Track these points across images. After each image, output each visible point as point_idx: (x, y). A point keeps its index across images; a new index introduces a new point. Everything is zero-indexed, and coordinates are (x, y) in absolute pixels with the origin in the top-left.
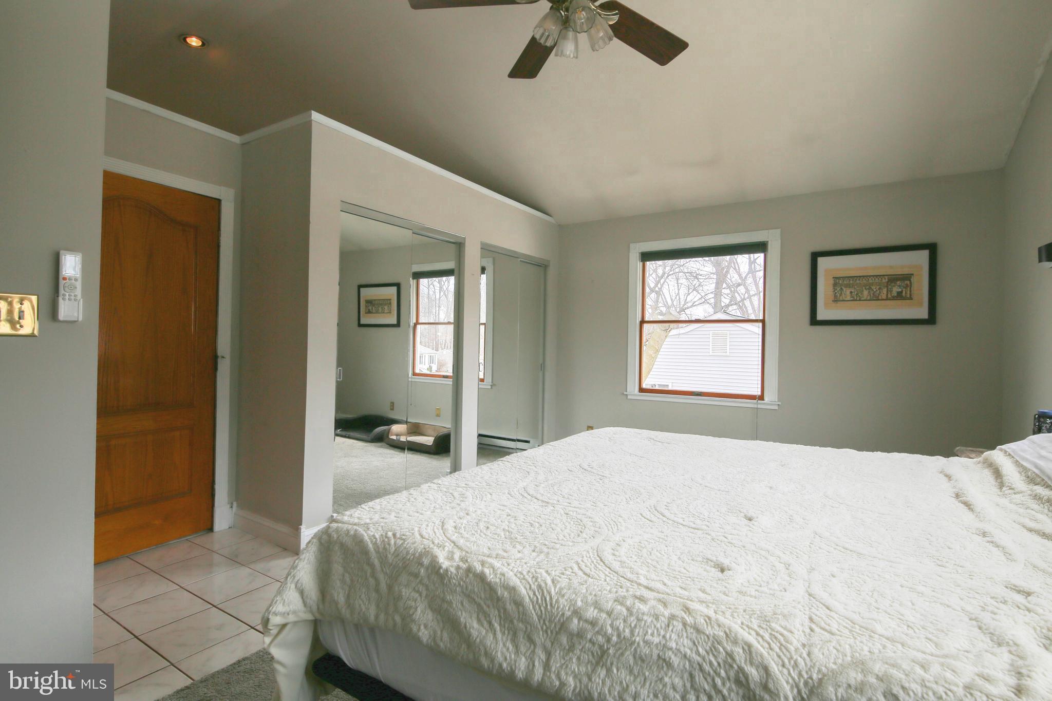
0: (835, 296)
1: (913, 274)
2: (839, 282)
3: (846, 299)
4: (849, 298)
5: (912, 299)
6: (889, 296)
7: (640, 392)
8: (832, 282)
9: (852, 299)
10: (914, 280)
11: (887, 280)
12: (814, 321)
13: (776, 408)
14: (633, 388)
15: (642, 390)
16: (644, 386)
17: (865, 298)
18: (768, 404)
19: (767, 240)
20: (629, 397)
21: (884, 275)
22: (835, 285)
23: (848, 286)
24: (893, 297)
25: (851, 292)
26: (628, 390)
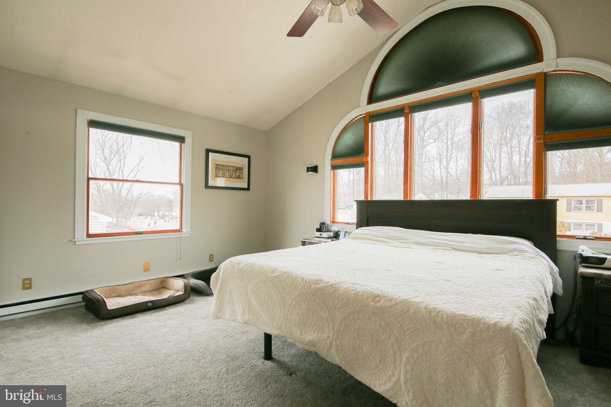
0: (216, 174)
1: (243, 168)
2: (218, 167)
3: (220, 176)
4: (221, 176)
5: (243, 179)
6: (236, 177)
7: (87, 238)
8: (215, 166)
9: (223, 176)
10: (243, 170)
11: (235, 169)
12: (207, 186)
13: (189, 235)
14: (80, 235)
15: (89, 236)
16: (91, 232)
17: (227, 177)
18: (185, 234)
19: (185, 136)
20: (77, 243)
21: (234, 167)
22: (216, 168)
23: (222, 170)
24: (237, 177)
25: (222, 173)
26: (76, 237)
